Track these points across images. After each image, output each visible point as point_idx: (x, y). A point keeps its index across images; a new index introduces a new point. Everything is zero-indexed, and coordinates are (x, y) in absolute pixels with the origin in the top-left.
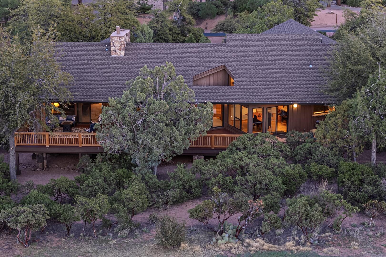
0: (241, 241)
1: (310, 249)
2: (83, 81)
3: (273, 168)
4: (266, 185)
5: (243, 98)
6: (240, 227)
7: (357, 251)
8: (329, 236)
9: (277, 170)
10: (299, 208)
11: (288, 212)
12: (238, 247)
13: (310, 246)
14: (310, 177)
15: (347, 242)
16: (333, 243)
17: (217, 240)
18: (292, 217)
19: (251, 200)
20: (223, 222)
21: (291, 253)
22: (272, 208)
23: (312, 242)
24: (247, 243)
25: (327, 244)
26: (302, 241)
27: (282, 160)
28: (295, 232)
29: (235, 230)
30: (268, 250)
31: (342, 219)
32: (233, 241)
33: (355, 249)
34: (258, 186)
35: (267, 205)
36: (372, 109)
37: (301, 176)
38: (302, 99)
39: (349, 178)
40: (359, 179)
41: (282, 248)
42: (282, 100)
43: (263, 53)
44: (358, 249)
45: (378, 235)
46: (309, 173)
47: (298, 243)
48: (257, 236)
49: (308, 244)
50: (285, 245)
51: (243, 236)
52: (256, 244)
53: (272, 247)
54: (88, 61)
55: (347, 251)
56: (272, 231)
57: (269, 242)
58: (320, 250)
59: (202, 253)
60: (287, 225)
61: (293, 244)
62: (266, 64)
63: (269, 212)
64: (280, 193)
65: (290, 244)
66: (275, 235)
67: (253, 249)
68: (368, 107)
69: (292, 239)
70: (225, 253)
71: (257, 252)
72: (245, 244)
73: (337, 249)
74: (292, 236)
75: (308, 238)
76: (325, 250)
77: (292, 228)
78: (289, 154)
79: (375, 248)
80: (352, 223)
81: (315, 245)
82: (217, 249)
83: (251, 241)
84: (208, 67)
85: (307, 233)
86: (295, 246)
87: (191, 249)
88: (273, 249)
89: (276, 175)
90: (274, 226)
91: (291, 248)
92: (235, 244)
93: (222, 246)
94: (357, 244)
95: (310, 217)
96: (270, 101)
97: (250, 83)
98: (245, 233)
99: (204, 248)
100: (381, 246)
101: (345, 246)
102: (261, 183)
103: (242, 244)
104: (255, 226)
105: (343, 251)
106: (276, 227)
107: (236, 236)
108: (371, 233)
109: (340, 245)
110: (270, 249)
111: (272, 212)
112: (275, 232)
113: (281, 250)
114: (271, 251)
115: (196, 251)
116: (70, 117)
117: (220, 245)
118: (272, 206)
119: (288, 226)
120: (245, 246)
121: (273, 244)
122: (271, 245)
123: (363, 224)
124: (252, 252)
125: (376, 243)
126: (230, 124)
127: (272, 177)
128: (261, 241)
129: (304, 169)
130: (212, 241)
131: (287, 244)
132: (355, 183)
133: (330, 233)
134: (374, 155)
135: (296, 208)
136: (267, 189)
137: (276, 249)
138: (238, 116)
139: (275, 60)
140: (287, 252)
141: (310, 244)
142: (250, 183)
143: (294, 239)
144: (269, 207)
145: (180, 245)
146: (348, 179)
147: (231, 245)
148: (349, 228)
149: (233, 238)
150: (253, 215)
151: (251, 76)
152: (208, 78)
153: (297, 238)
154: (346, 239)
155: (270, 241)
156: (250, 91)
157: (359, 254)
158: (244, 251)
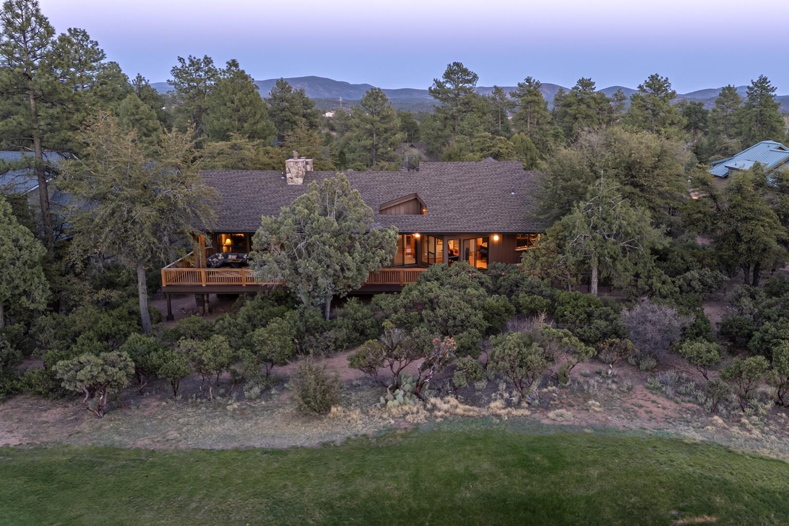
0: (423, 400)
1: (527, 413)
2: (250, 211)
3: (471, 300)
4: (462, 321)
5: (436, 227)
6: (422, 378)
7: (599, 415)
8: (554, 392)
9: (476, 302)
10: (510, 349)
11: (492, 356)
12: (418, 412)
13: (527, 408)
14: (519, 312)
15: (581, 400)
16: (561, 402)
17: (387, 401)
18: (500, 363)
19: (436, 339)
20: (398, 372)
21: (498, 421)
22: (469, 351)
23: (529, 401)
24: (432, 404)
25: (552, 405)
26: (515, 400)
27: (482, 290)
28: (502, 386)
29: (415, 384)
30: (463, 416)
31: (571, 366)
32: (411, 402)
33: (595, 411)
34: (451, 322)
35: (462, 347)
36: (593, 228)
37: (507, 310)
38: (504, 228)
39: (572, 311)
40: (586, 312)
41: (484, 412)
42: (481, 229)
43: (460, 181)
44: (600, 412)
45: (625, 389)
46: (518, 306)
47: (508, 404)
48: (447, 392)
49: (524, 404)
50: (489, 407)
51: (426, 393)
52: (446, 407)
53: (469, 410)
54: (260, 189)
55: (583, 415)
56: (470, 385)
57: (465, 402)
58: (543, 415)
59: (361, 422)
60: (492, 375)
61: (501, 406)
62: (463, 192)
63: (465, 356)
64: (480, 331)
65: (496, 405)
66: (474, 390)
67: (439, 414)
68: (589, 226)
69: (498, 397)
70: (397, 421)
71: (446, 418)
72: (429, 406)
73: (569, 413)
74: (499, 392)
75: (523, 396)
76: (551, 414)
77: (498, 380)
78: (491, 287)
79: (626, 410)
80: (583, 372)
81: (534, 407)
82: (385, 416)
83: (437, 401)
84: (398, 196)
85: (522, 388)
86: (504, 408)
87: (345, 416)
88: (471, 413)
89: (476, 309)
90: (472, 376)
91: (499, 412)
92: (413, 406)
93: (392, 410)
94: (597, 403)
95: (526, 363)
96: (467, 230)
97: (445, 212)
98: (429, 388)
99: (366, 413)
100: (633, 406)
101: (580, 408)
102: (455, 318)
103: (425, 406)
104: (447, 378)
105: (579, 416)
106: (475, 378)
107: (416, 394)
108: (614, 386)
109: (572, 406)
110: (467, 413)
111: (469, 357)
112: (474, 386)
113: (484, 416)
114: (468, 416)
115: (352, 419)
116: (240, 255)
117: (390, 409)
118: (470, 348)
119: (492, 377)
120: (428, 410)
121: (471, 405)
122: (467, 407)
123: (599, 373)
124: (439, 420)
125: (624, 402)
126: (423, 260)
127: (470, 310)
128: (453, 401)
129: (510, 301)
130: (379, 402)
131: (493, 405)
132: (582, 317)
133: (554, 387)
134: (595, 286)
135: (505, 349)
136: (463, 326)
137: (475, 414)
138: (432, 250)
139: (473, 188)
140: (492, 419)
141: (527, 405)
142: (440, 319)
143: (502, 395)
144: (463, 350)
145: (330, 410)
146: (570, 313)
147: (406, 408)
148: (581, 380)
149: (410, 397)
150: (440, 361)
151: (445, 204)
152: (397, 208)
153: (506, 395)
154: (580, 395)
155: (466, 400)
156: (445, 220)
157: (604, 420)
158: (426, 418)
